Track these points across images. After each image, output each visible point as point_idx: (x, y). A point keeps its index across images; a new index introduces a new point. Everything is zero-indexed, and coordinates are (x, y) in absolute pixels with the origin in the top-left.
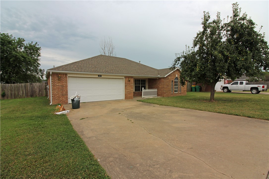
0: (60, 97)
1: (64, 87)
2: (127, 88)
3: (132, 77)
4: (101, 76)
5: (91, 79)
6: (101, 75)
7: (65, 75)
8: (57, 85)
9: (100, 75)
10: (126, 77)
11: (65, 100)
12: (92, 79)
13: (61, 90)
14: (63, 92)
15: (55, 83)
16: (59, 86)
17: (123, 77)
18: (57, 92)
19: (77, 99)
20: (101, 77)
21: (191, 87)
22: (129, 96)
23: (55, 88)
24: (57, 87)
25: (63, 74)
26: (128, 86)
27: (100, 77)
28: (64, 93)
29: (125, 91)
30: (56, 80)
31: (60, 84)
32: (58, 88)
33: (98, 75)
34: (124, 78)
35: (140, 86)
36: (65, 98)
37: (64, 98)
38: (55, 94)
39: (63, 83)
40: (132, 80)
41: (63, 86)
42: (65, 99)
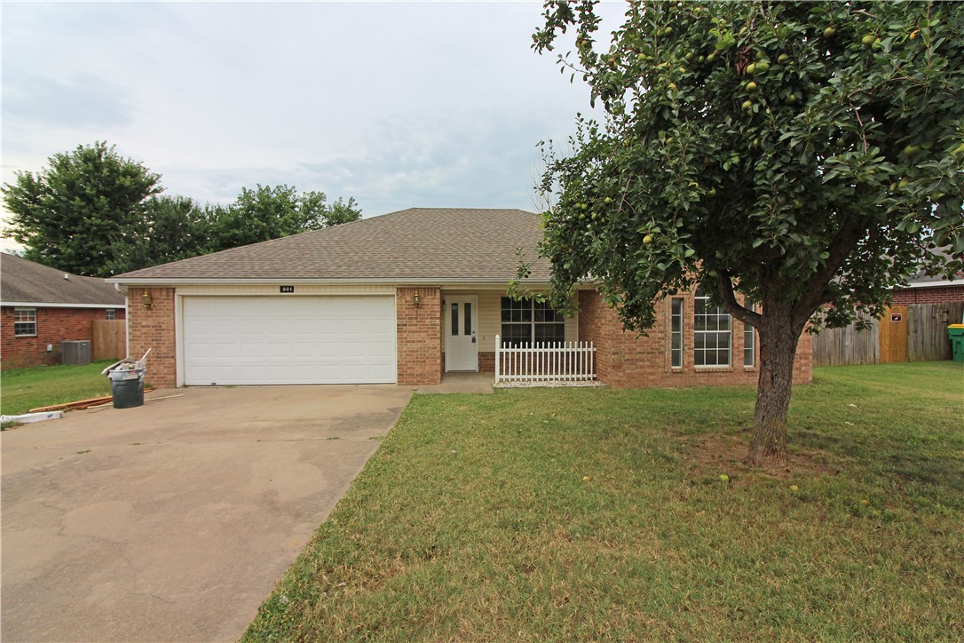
0: (152, 364)
1: (163, 330)
2: (405, 335)
3: (431, 289)
4: (291, 289)
5: (258, 301)
6: (293, 287)
7: (164, 293)
8: (144, 323)
9: (286, 287)
10: (402, 289)
11: (167, 374)
12: (264, 300)
13: (153, 340)
14: (160, 347)
15: (138, 317)
16: (149, 326)
17: (391, 289)
18: (142, 347)
19: (119, 375)
20: (292, 291)
21: (946, 330)
22: (418, 370)
23: (138, 333)
24: (144, 330)
25: (161, 289)
26: (415, 328)
27: (289, 291)
28: (164, 349)
29: (400, 351)
30: (140, 309)
31: (150, 322)
32: (145, 333)
33: (282, 287)
34: (393, 291)
35: (530, 325)
36: (165, 367)
37: (162, 367)
38: (138, 354)
39: (159, 316)
40: (433, 302)
41: (158, 328)
42: (166, 371)
